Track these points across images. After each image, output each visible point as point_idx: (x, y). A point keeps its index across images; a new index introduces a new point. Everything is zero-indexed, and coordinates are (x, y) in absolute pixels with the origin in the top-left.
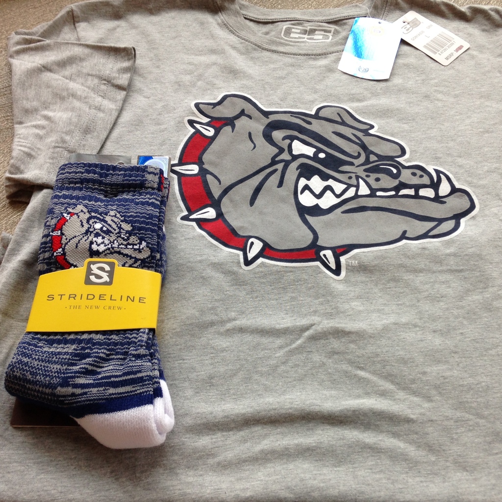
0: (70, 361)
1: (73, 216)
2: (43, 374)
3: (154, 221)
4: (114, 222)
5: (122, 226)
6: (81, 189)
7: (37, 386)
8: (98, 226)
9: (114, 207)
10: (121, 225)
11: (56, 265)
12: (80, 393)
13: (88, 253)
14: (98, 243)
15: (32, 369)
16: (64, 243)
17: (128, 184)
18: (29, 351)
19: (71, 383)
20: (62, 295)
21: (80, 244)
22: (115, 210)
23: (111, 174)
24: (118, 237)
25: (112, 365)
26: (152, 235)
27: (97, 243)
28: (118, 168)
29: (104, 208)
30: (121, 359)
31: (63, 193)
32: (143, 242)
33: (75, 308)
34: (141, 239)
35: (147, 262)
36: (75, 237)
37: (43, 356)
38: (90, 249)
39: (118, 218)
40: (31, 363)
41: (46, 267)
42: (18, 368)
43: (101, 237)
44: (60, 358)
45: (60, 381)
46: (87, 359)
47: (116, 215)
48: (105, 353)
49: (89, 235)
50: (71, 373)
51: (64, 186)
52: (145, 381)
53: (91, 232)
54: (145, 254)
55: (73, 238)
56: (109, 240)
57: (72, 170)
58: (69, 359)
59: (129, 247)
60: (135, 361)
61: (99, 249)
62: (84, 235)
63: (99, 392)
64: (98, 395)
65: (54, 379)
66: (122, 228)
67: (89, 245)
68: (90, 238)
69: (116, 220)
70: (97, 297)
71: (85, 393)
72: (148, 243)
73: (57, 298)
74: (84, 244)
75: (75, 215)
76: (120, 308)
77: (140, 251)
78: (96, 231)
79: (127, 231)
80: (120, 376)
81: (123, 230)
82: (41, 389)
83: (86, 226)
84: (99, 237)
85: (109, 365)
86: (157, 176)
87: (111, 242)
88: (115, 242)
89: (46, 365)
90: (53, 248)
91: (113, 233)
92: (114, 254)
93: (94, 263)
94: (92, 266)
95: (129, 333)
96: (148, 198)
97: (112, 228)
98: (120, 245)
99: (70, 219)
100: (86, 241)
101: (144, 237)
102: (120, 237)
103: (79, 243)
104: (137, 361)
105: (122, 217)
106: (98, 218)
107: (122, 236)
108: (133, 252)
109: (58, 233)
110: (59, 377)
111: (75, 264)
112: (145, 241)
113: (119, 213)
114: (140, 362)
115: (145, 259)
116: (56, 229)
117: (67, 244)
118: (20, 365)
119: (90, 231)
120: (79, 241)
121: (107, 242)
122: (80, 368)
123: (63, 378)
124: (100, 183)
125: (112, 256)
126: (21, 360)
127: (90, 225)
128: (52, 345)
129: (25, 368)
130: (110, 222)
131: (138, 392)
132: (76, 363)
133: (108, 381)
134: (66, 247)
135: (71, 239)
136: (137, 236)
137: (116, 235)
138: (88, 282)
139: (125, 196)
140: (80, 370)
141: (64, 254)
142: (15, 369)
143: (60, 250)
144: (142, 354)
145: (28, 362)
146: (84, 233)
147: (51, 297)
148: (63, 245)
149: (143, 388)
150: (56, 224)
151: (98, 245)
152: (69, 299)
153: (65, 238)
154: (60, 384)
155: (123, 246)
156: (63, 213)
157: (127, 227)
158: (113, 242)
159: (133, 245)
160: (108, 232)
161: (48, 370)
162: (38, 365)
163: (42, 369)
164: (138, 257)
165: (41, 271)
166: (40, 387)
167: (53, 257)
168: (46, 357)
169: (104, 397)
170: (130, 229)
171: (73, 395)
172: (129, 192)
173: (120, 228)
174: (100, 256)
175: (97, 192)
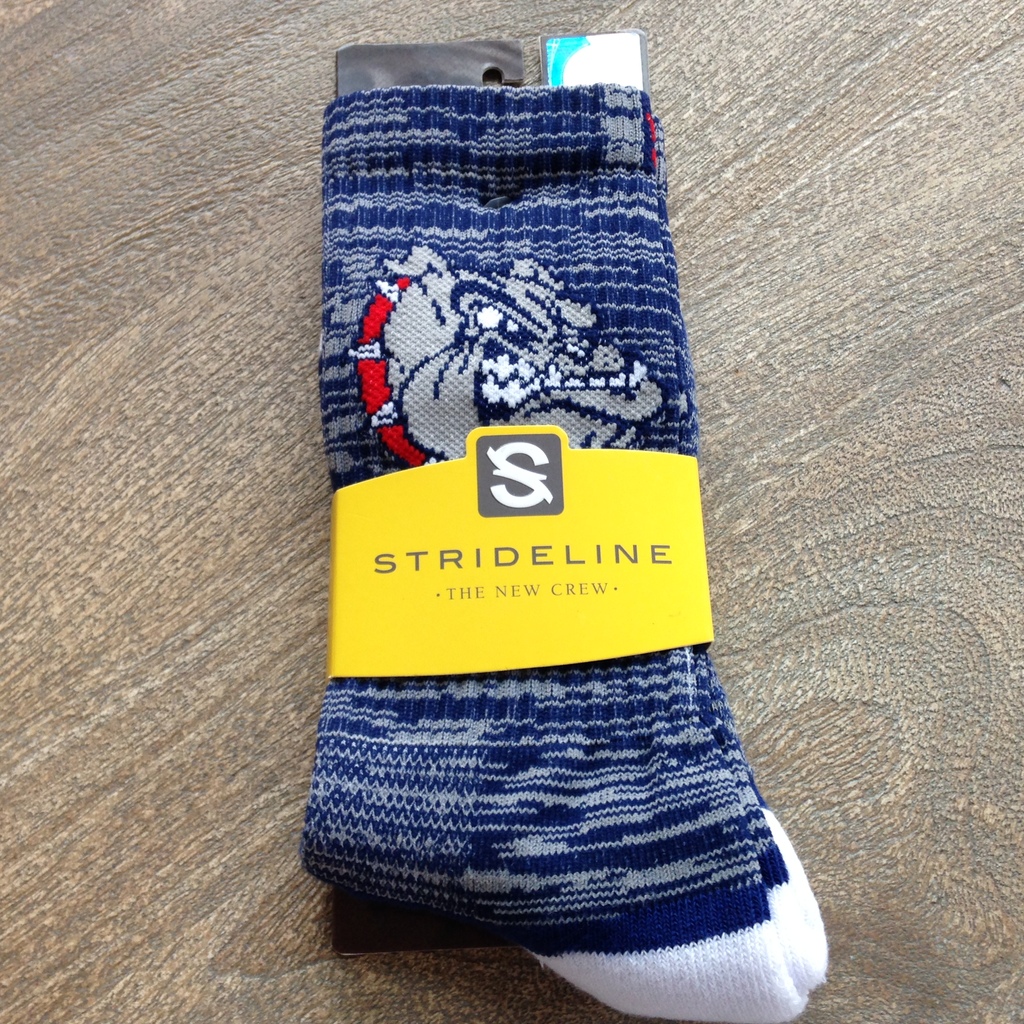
0: (482, 777)
1: (409, 289)
2: (410, 826)
3: (658, 284)
4: (536, 300)
5: (565, 314)
6: (408, 185)
7: (402, 866)
8: (490, 317)
9: (526, 244)
10: (559, 310)
11: (382, 455)
12: (536, 888)
13: (473, 412)
14: (502, 377)
15: (378, 813)
16: (396, 383)
17: (549, 155)
18: (353, 752)
19: (503, 855)
20: (417, 555)
21: (446, 382)
22: (530, 256)
23: (491, 124)
24: (556, 353)
25: (610, 785)
26: (658, 337)
27: (496, 376)
28: (510, 99)
29: (492, 248)
30: (632, 762)
31: (356, 203)
32: (637, 364)
33: (466, 596)
34: (630, 356)
35: (656, 431)
36: (427, 360)
37: (398, 765)
38: (479, 400)
39: (546, 286)
40: (369, 797)
41: (351, 462)
42: (337, 816)
43: (506, 356)
44: (448, 767)
45: (465, 849)
46: (533, 771)
47: (536, 273)
48: (579, 746)
49: (466, 351)
50: (496, 819)
51: (355, 178)
52: (730, 839)
53: (473, 340)
54: (647, 404)
55: (422, 364)
56: (531, 364)
57: (372, 119)
58: (477, 769)
59: (594, 382)
60: (679, 768)
61: (506, 398)
62: (453, 352)
63: (595, 887)
64: (595, 896)
65: (449, 841)
66: (564, 322)
67: (472, 387)
68: (474, 361)
69: (540, 292)
70: (526, 556)
71: (554, 890)
72: (651, 367)
73: (405, 563)
74: (459, 384)
75: (415, 285)
76: (599, 589)
77: (628, 393)
78: (487, 334)
79: (582, 330)
80: (647, 827)
81: (569, 326)
82: (416, 874)
83: (453, 320)
84: (499, 358)
85: (602, 787)
86: (639, 122)
87: (538, 373)
88: (552, 368)
89: (412, 794)
90: (365, 402)
91: (540, 341)
92: (553, 411)
93: (498, 442)
94: (491, 452)
95: (637, 674)
96: (623, 204)
97: (534, 321)
98: (567, 379)
99: (400, 300)
100: (461, 371)
101: (635, 346)
102: (563, 350)
103: (441, 380)
104: (686, 770)
105: (557, 281)
106: (484, 290)
107: (571, 348)
108: (608, 399)
109: (372, 351)
110: (462, 835)
111: (438, 449)
112: (642, 362)
113: (546, 268)
114: (697, 770)
115: (647, 420)
116: (366, 337)
117: (405, 385)
118: (342, 806)
119: (467, 338)
120: (441, 373)
121: (526, 372)
122: (521, 804)
123: (475, 838)
124: (464, 158)
125: (548, 416)
126: (338, 790)
127: (462, 314)
128: (414, 722)
129: (357, 816)
130: (523, 302)
131: (716, 878)
132: (501, 783)
133: (614, 845)
134: (405, 398)
135: (417, 369)
136: (616, 346)
137: (551, 348)
138: (490, 507)
139: (547, 200)
140: (522, 811)
141: (402, 420)
142: (329, 822)
143: (388, 408)
144: (694, 743)
145: (360, 791)
146: (453, 346)
147: (385, 563)
148: (396, 392)
149: (728, 866)
150: (361, 322)
151: (503, 385)
152: (442, 567)
153: (397, 366)
154: (469, 858)
155: (577, 383)
156: (377, 279)
157: (579, 316)
158: (546, 372)
159: (608, 375)
160: (524, 338)
161: (422, 812)
162: (390, 798)
163: (403, 809)
164: (625, 416)
165: (339, 475)
166: (411, 867)
167: (371, 431)
168: (408, 766)
169: (615, 901)
170: (589, 323)
171: (517, 893)
172: (556, 182)
173: (558, 321)
174: (512, 419)
175: (456, 192)
